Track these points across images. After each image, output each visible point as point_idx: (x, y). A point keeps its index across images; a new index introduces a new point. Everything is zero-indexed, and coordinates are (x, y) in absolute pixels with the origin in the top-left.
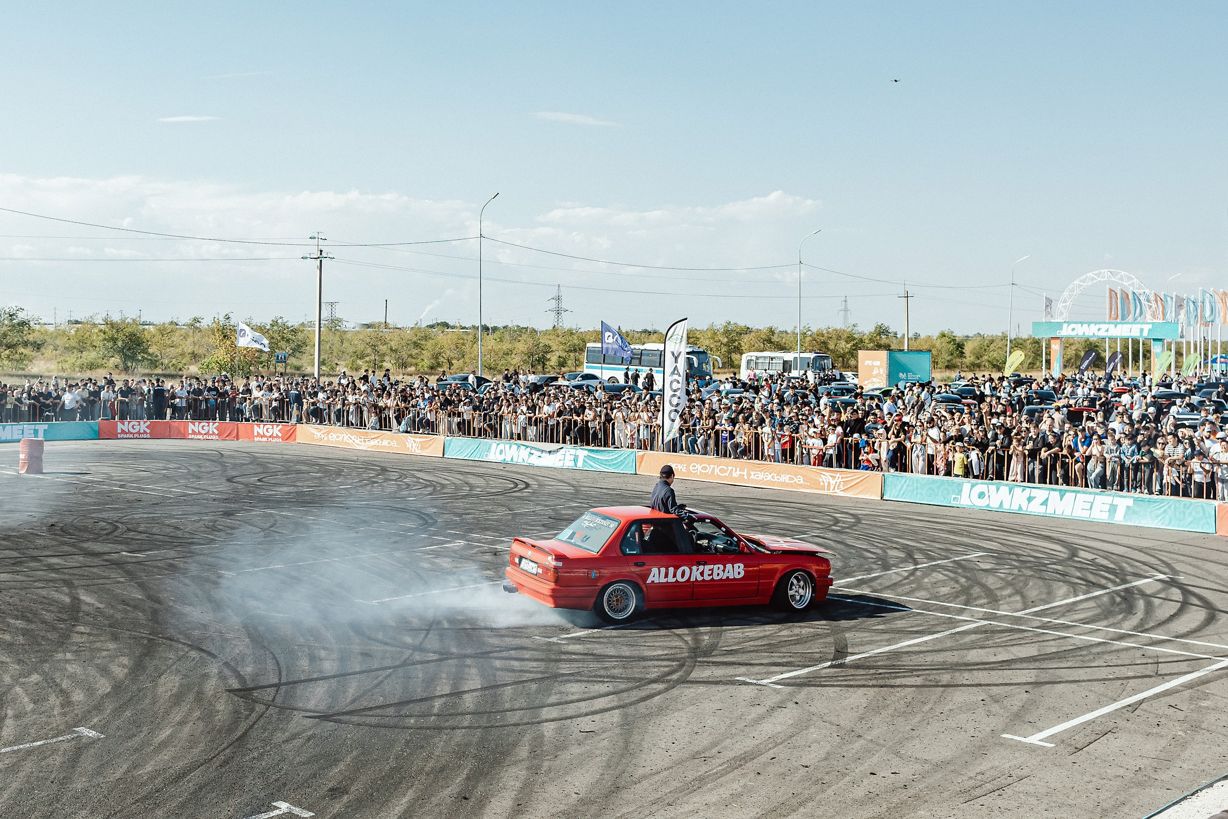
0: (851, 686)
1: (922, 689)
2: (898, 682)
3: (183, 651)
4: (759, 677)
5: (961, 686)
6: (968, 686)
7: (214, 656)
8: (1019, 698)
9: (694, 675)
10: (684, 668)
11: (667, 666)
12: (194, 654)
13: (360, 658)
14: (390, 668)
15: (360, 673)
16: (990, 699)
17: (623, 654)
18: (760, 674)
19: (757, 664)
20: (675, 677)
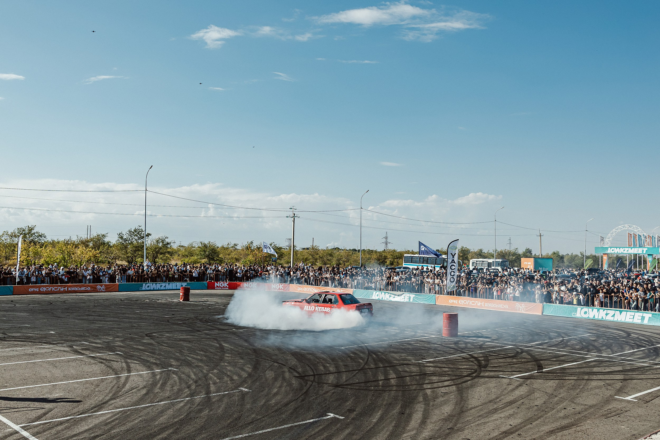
0: (548, 379)
1: (578, 381)
2: (567, 378)
3: (271, 363)
4: (509, 375)
5: (593, 380)
6: (597, 380)
7: (285, 365)
8: (618, 385)
9: (482, 374)
10: (477, 372)
11: (470, 371)
12: (276, 364)
13: (343, 367)
14: (357, 370)
15: (345, 372)
16: (606, 384)
17: (451, 367)
18: (509, 374)
19: (507, 371)
20: (474, 375)
